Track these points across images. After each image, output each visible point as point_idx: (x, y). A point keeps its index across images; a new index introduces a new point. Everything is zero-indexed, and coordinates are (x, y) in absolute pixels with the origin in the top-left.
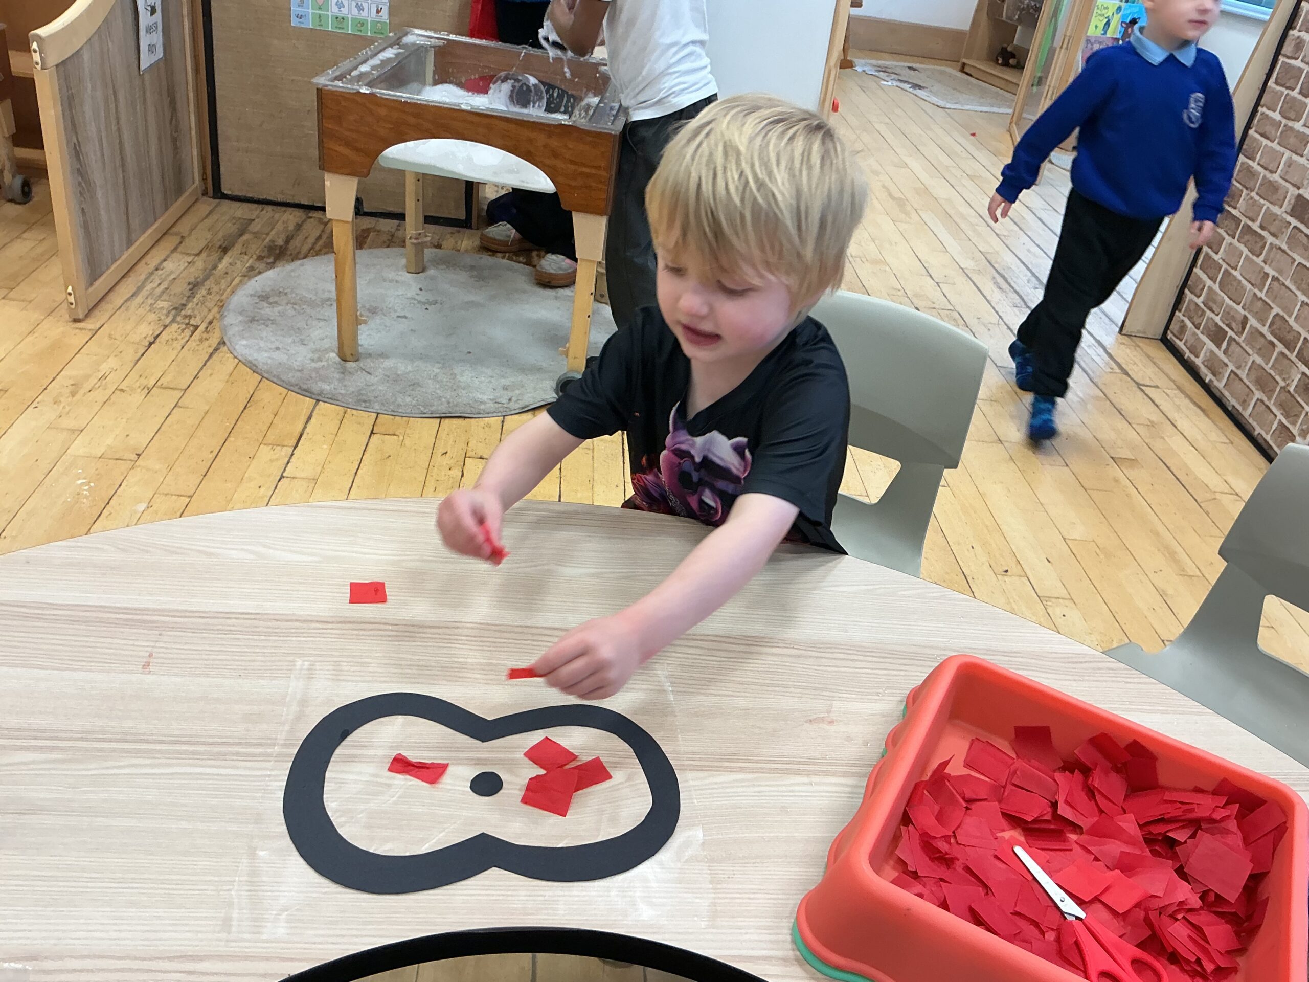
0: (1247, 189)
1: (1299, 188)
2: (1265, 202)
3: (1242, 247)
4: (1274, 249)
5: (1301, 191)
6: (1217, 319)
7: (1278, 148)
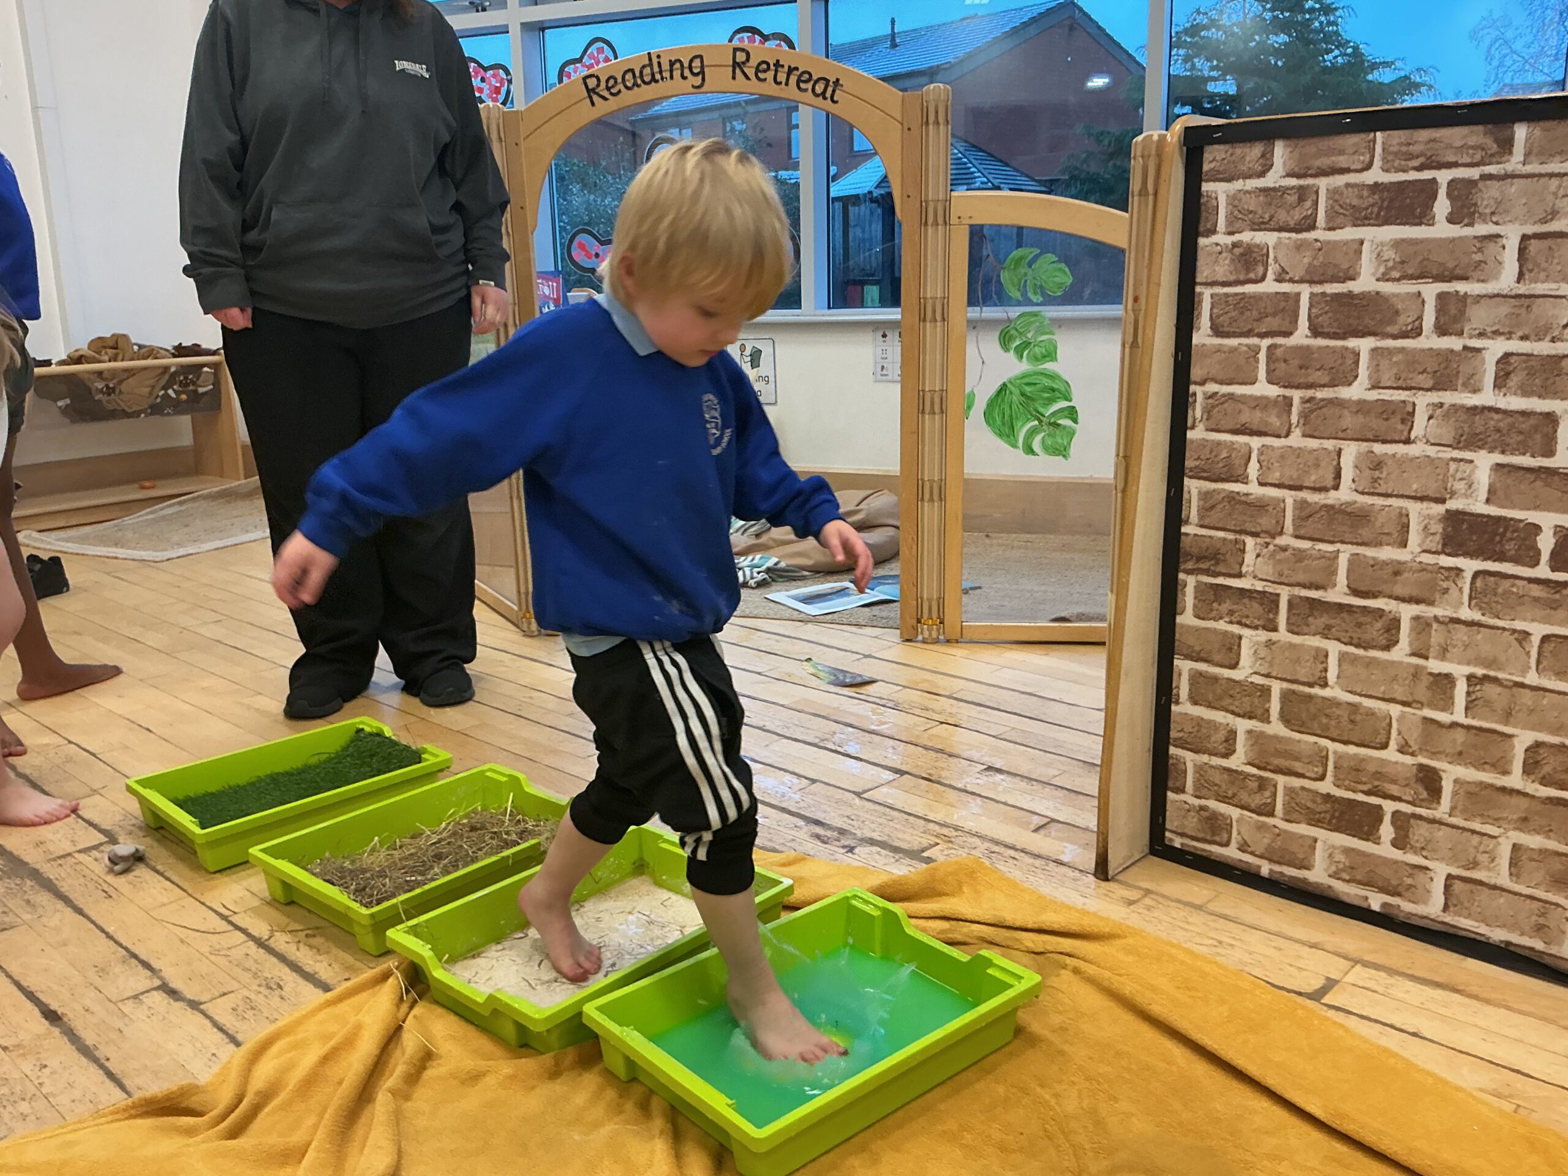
0: (1254, 535)
1: (1442, 501)
6: (1326, 787)
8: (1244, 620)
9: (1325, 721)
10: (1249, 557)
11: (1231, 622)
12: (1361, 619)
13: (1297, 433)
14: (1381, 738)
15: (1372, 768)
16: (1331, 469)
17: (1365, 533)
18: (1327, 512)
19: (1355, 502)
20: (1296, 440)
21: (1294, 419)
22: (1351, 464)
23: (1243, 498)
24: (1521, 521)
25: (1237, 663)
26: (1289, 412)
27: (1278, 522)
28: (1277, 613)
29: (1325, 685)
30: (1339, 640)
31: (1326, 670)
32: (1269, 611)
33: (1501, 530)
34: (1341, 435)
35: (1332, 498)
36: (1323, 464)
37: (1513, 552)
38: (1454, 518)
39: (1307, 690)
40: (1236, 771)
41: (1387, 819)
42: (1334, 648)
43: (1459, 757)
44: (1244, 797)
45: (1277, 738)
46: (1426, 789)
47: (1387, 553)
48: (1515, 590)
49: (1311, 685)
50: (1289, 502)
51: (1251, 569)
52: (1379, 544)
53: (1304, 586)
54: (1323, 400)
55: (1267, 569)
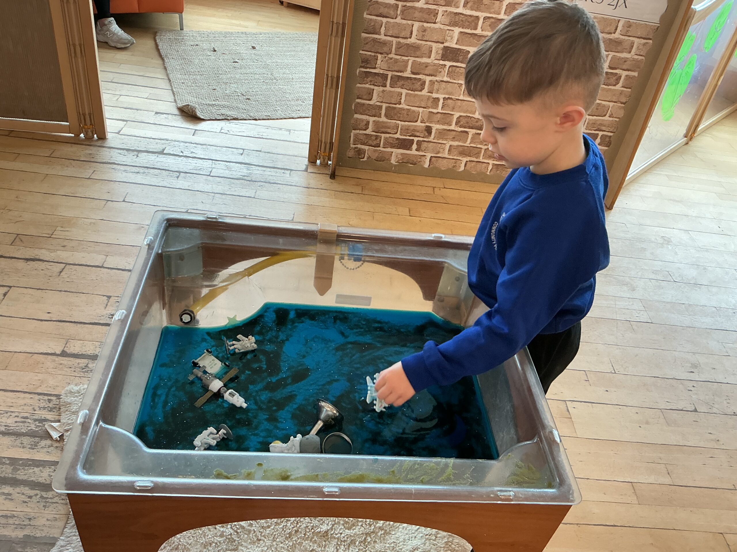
0: (381, 53)
1: (443, 43)
2: (409, 58)
3: (399, 90)
4: (436, 83)
5: (446, 44)
6: (398, 136)
7: (404, 22)
8: (375, 84)
9: (399, 115)
10: (379, 62)
11: (371, 85)
12: (414, 82)
13: (399, 18)
14: (416, 119)
15: (412, 128)
16: (410, 31)
17: (418, 53)
18: (407, 46)
19: (416, 43)
20: (399, 20)
21: (399, 12)
22: (416, 30)
23: (379, 40)
24: (465, 50)
25: (372, 99)
26: (397, 10)
27: (390, 49)
28: (387, 81)
29: (400, 104)
30: (406, 89)
31: (401, 99)
32: (384, 80)
33: (459, 53)
34: (414, 19)
35: (409, 41)
36: (407, 29)
37: (461, 60)
38: (446, 48)
39: (394, 106)
40: (368, 134)
41: (415, 143)
42: (404, 92)
43: (438, 122)
44: (370, 142)
45: (383, 122)
46: (427, 133)
47: (424, 60)
48: (460, 71)
49: (395, 104)
50: (394, 42)
51: (379, 66)
52: (422, 57)
53: (397, 72)
54: (409, 6)
55: (385, 66)
